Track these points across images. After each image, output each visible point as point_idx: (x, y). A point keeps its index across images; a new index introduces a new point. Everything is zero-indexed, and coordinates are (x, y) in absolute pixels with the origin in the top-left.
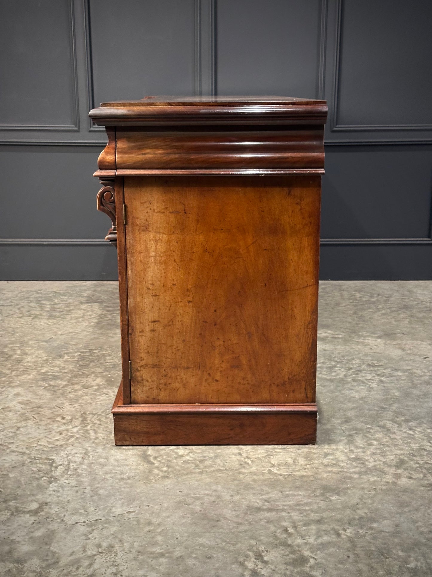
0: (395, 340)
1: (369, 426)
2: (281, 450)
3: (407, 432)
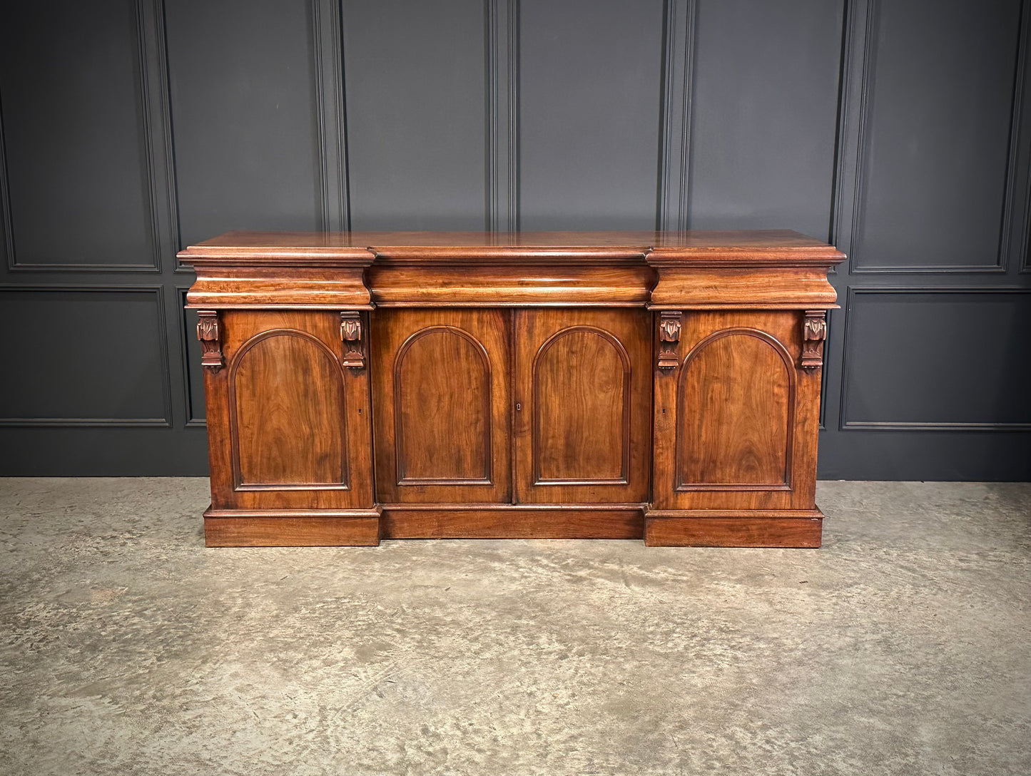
3: (763, 746)
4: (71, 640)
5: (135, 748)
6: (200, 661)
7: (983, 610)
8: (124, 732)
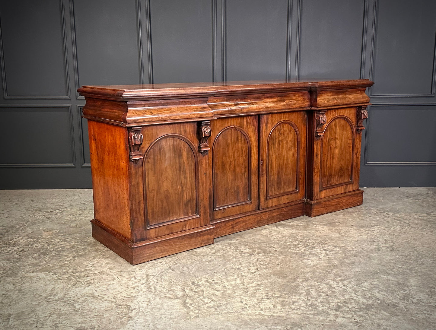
0: (335, 227)
1: (319, 284)
2: (266, 299)
3: (342, 287)
4: (34, 251)
5: (65, 292)
6: (92, 258)
7: (432, 234)
8: (59, 286)
